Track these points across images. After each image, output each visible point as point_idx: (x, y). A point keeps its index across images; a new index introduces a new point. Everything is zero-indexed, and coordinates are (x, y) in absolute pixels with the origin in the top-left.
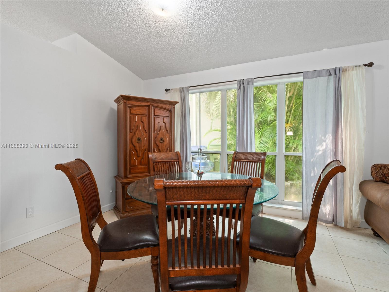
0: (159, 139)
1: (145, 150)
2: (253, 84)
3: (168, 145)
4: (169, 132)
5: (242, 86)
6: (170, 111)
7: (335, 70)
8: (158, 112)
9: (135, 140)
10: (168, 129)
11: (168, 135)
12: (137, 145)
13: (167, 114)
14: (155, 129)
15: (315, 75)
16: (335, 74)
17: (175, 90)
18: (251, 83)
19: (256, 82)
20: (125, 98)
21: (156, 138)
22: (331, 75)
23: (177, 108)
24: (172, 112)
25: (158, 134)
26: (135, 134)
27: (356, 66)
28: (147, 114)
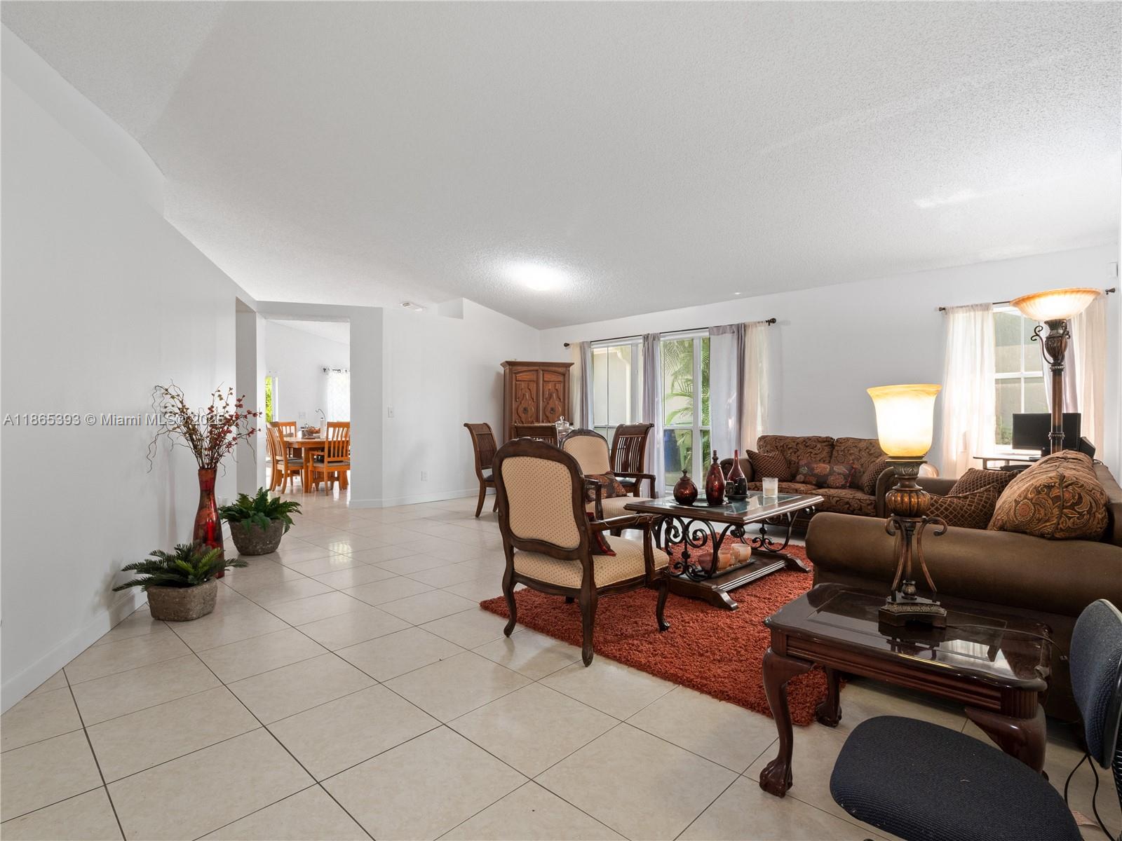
0: (550, 409)
2: (659, 340)
4: (562, 400)
5: (646, 343)
7: (739, 326)
8: (548, 377)
9: (521, 410)
10: (561, 397)
11: (561, 404)
12: (523, 416)
13: (559, 378)
14: (545, 397)
15: (721, 332)
16: (739, 331)
17: (576, 345)
18: (657, 339)
19: (663, 337)
20: (511, 364)
21: (545, 408)
22: (734, 332)
23: (574, 369)
24: (567, 375)
25: (548, 403)
26: (521, 403)
27: (759, 322)
28: (535, 380)
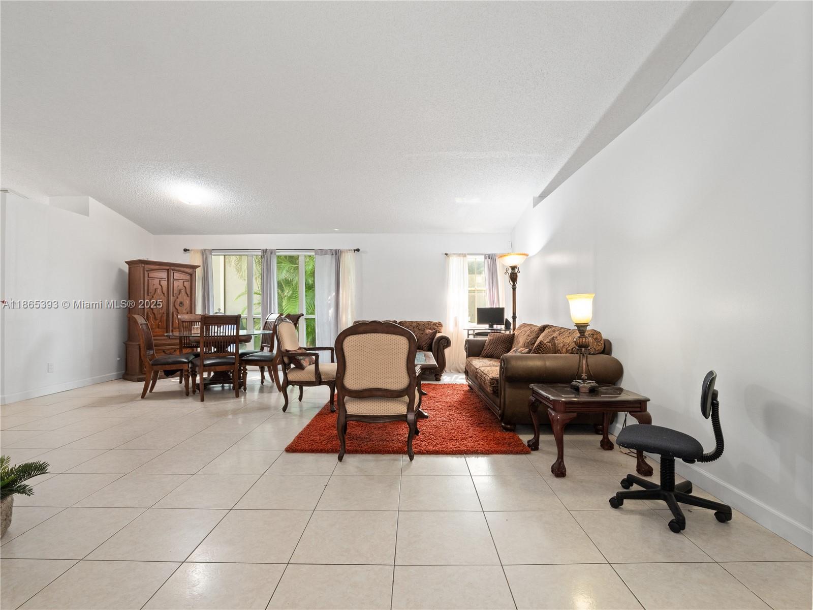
0: (179, 303)
1: (164, 313)
2: (275, 254)
3: (188, 309)
4: (189, 295)
5: (265, 255)
6: (191, 275)
7: (336, 250)
8: (177, 275)
10: (189, 293)
11: (188, 299)
13: (188, 277)
14: (174, 293)
15: (323, 253)
16: (336, 254)
17: (196, 251)
18: (273, 254)
19: (279, 252)
20: (143, 263)
21: (175, 302)
22: (333, 254)
23: (199, 272)
24: (193, 275)
25: (177, 298)
26: (153, 297)
27: (348, 250)
28: (166, 277)
